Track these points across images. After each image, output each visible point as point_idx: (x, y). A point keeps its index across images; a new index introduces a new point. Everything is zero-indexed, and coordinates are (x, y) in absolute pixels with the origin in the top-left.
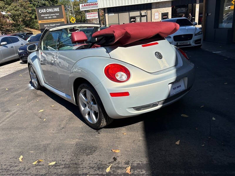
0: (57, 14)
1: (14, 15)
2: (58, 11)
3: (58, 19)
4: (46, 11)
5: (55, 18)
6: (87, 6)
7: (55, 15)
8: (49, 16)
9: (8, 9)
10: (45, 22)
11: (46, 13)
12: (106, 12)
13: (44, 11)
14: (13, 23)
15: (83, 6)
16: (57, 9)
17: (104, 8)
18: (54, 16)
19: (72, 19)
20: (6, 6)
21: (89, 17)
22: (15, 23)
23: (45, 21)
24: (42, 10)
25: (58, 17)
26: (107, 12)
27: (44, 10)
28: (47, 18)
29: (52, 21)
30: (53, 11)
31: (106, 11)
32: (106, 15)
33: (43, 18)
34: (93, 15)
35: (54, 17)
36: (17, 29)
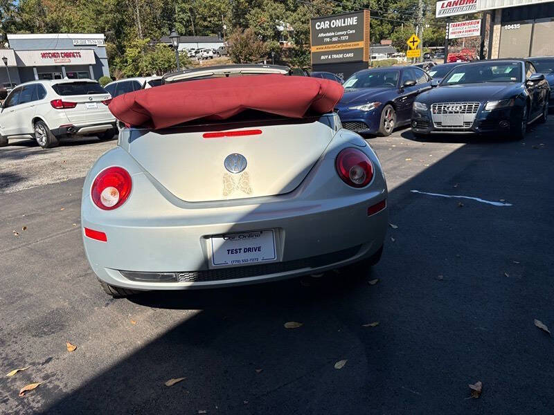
0: (351, 32)
1: (298, 32)
2: (354, 23)
3: (351, 44)
4: (330, 25)
5: (345, 41)
6: (455, 6)
7: (347, 34)
8: (334, 36)
9: (290, 19)
10: (323, 48)
11: (330, 30)
12: (496, 20)
13: (324, 25)
14: (294, 49)
15: (445, 5)
16: (352, 21)
17: (494, 10)
18: (343, 35)
19: (411, 39)
20: (289, 13)
21: (454, 33)
22: (297, 48)
23: (324, 46)
24: (323, 23)
25: (352, 38)
26: (500, 20)
27: (326, 22)
28: (328, 40)
29: (339, 47)
30: (343, 25)
31: (499, 17)
32: (497, 27)
33: (320, 42)
34: (466, 28)
35: (343, 38)
36: (299, 62)
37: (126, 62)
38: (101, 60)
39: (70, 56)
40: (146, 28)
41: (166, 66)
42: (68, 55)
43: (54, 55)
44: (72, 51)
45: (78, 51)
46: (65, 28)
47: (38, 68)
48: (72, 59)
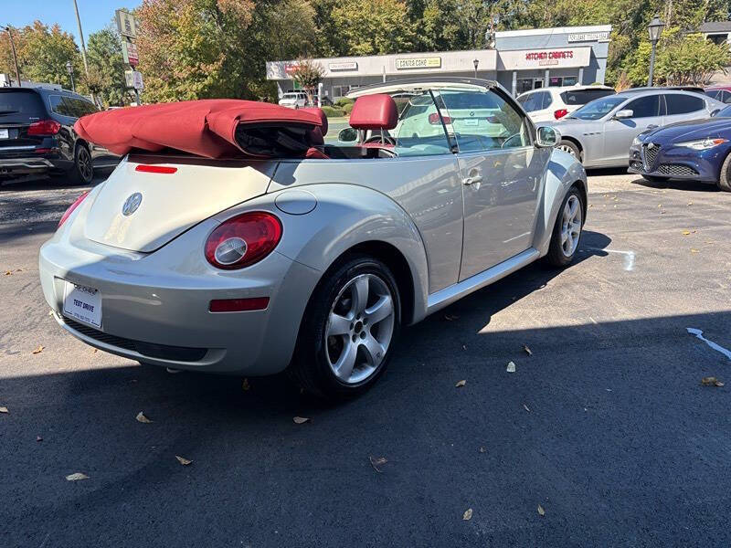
37: (636, 62)
38: (598, 60)
39: (559, 57)
40: (678, 13)
41: (689, 68)
42: (556, 55)
43: (540, 56)
44: (563, 50)
45: (569, 50)
46: (575, 20)
47: (519, 72)
48: (561, 60)
